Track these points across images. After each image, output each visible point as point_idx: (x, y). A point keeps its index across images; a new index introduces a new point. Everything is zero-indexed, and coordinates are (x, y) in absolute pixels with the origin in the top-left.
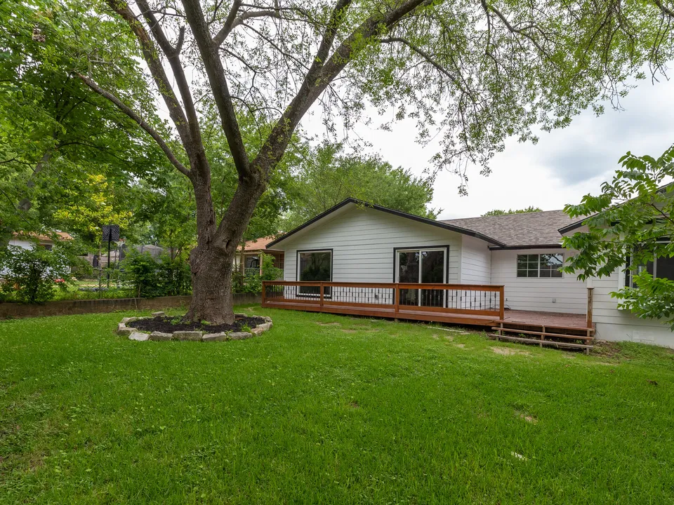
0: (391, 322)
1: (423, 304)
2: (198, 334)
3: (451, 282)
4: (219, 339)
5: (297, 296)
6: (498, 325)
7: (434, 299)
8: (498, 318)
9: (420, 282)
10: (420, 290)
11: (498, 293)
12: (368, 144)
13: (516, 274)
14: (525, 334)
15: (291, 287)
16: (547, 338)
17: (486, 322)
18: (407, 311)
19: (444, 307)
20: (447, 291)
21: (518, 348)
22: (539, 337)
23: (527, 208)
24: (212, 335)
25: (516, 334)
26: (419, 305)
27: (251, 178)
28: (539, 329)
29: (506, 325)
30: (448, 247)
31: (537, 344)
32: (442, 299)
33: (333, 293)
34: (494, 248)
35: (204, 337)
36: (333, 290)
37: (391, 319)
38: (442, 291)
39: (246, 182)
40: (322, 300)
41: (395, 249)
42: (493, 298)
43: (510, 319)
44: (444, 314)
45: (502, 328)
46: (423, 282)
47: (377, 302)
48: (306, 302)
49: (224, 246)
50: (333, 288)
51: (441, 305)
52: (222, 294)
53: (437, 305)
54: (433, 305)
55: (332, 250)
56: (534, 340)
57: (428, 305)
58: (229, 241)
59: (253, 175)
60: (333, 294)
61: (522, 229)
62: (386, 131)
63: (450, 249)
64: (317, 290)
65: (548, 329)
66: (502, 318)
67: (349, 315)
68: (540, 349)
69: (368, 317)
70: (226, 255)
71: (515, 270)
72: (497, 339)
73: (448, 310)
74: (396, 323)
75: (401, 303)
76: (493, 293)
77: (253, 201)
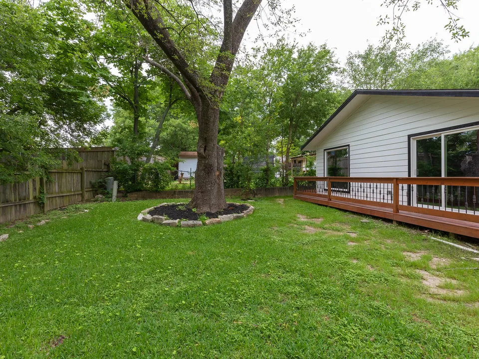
10: (443, 187)
15: (322, 182)
18: (408, 213)
33: (351, 188)
36: (351, 185)
40: (329, 195)
41: (409, 137)
50: (351, 183)
55: (348, 145)
60: (351, 190)
74: (394, 227)
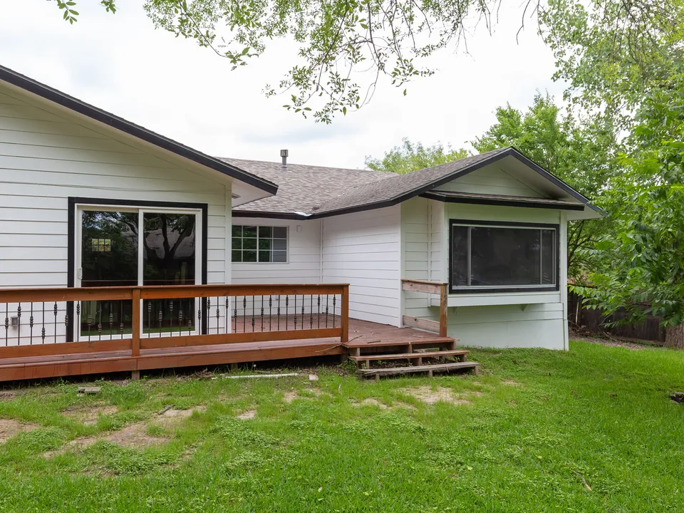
3: (212, 280)
8: (339, 339)
9: (140, 284)
11: (339, 297)
18: (159, 351)
20: (205, 305)
30: (204, 207)
31: (425, 373)
38: (191, 302)
41: (72, 201)
56: (411, 368)
63: (209, 213)
66: (344, 338)
76: (331, 297)
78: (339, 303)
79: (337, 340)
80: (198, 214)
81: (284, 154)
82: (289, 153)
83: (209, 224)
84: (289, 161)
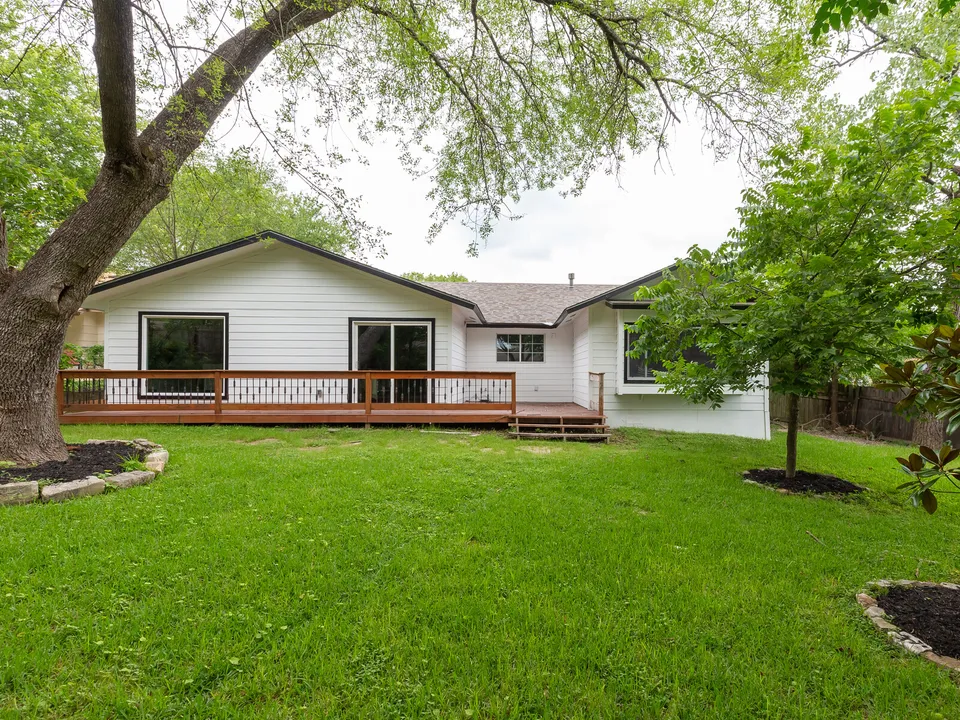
0: (361, 430)
1: (398, 399)
2: (27, 489)
3: (438, 369)
4: (91, 491)
5: (140, 397)
6: (513, 420)
7: (414, 392)
8: (510, 412)
9: (392, 369)
10: (392, 380)
11: (509, 382)
12: (363, 160)
13: (495, 358)
14: (541, 428)
15: (124, 382)
16: (568, 430)
17: (497, 418)
18: (381, 412)
19: (429, 401)
20: (433, 381)
21: (544, 445)
22: (558, 430)
23: (450, 274)
24: (63, 487)
25: (533, 430)
26: (392, 401)
27: (142, 170)
28: (557, 421)
29: (523, 420)
30: (433, 321)
31: (561, 439)
32: (425, 392)
34: (475, 325)
35: (48, 491)
37: (361, 425)
38: (425, 381)
39: (129, 175)
40: (218, 404)
41: (351, 320)
42: (503, 388)
43: (522, 412)
44: (429, 412)
45: (517, 424)
46: (395, 369)
47: (320, 401)
48: (179, 407)
49: (55, 298)
50: (230, 381)
51: (425, 400)
52: (36, 399)
53: (418, 401)
54: (412, 401)
55: (227, 315)
56: (555, 434)
57: (405, 401)
58: (67, 288)
59: (148, 164)
61: (494, 303)
62: (364, 142)
63: (436, 324)
64: (200, 385)
65: (567, 421)
66: (514, 412)
67: (280, 425)
68: (565, 443)
69: (319, 425)
70: (57, 317)
71: (494, 354)
72: (519, 437)
73: (435, 406)
74: (367, 430)
75: (373, 401)
76: (503, 381)
77: (138, 212)
78: (509, 388)
79: (509, 413)
80: (429, 325)
81: (571, 277)
82: (575, 276)
83: (436, 332)
84: (575, 282)
